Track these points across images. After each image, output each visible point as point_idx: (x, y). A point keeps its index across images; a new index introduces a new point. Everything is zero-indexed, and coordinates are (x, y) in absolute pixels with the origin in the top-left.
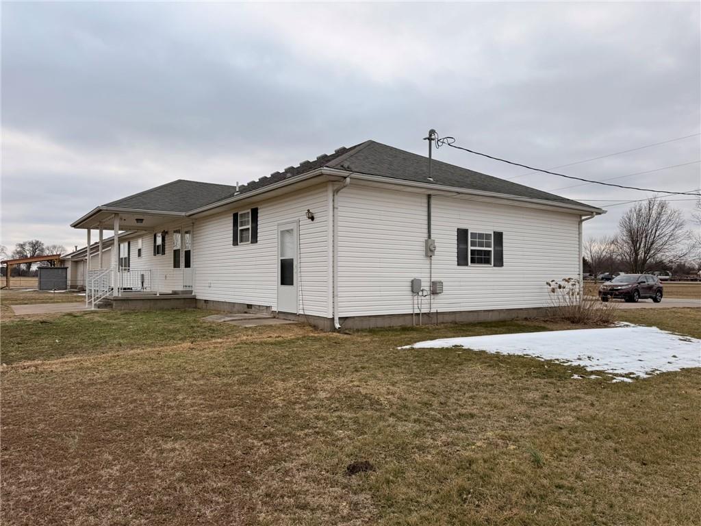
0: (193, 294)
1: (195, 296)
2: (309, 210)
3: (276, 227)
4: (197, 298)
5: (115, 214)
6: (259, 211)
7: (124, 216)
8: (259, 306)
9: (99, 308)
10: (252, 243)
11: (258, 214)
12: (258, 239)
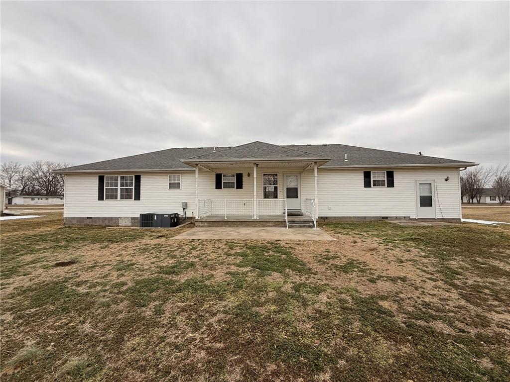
3: (413, 181)
8: (397, 217)
10: (388, 187)
11: (394, 174)
12: (395, 185)
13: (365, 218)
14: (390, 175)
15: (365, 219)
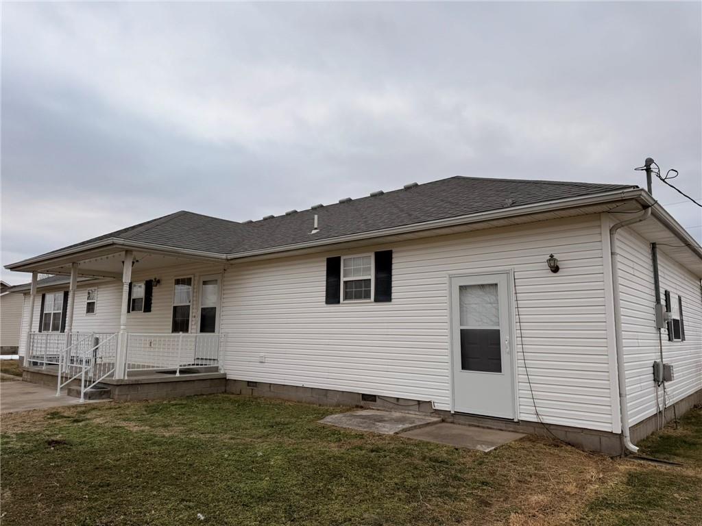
0: (222, 372)
1: (225, 374)
2: (552, 256)
3: (446, 280)
4: (229, 377)
5: (127, 251)
6: (394, 255)
7: (138, 255)
8: (398, 399)
9: (90, 398)
10: (376, 300)
11: (394, 261)
12: (393, 296)
13: (326, 392)
14: (384, 263)
15: (326, 395)
